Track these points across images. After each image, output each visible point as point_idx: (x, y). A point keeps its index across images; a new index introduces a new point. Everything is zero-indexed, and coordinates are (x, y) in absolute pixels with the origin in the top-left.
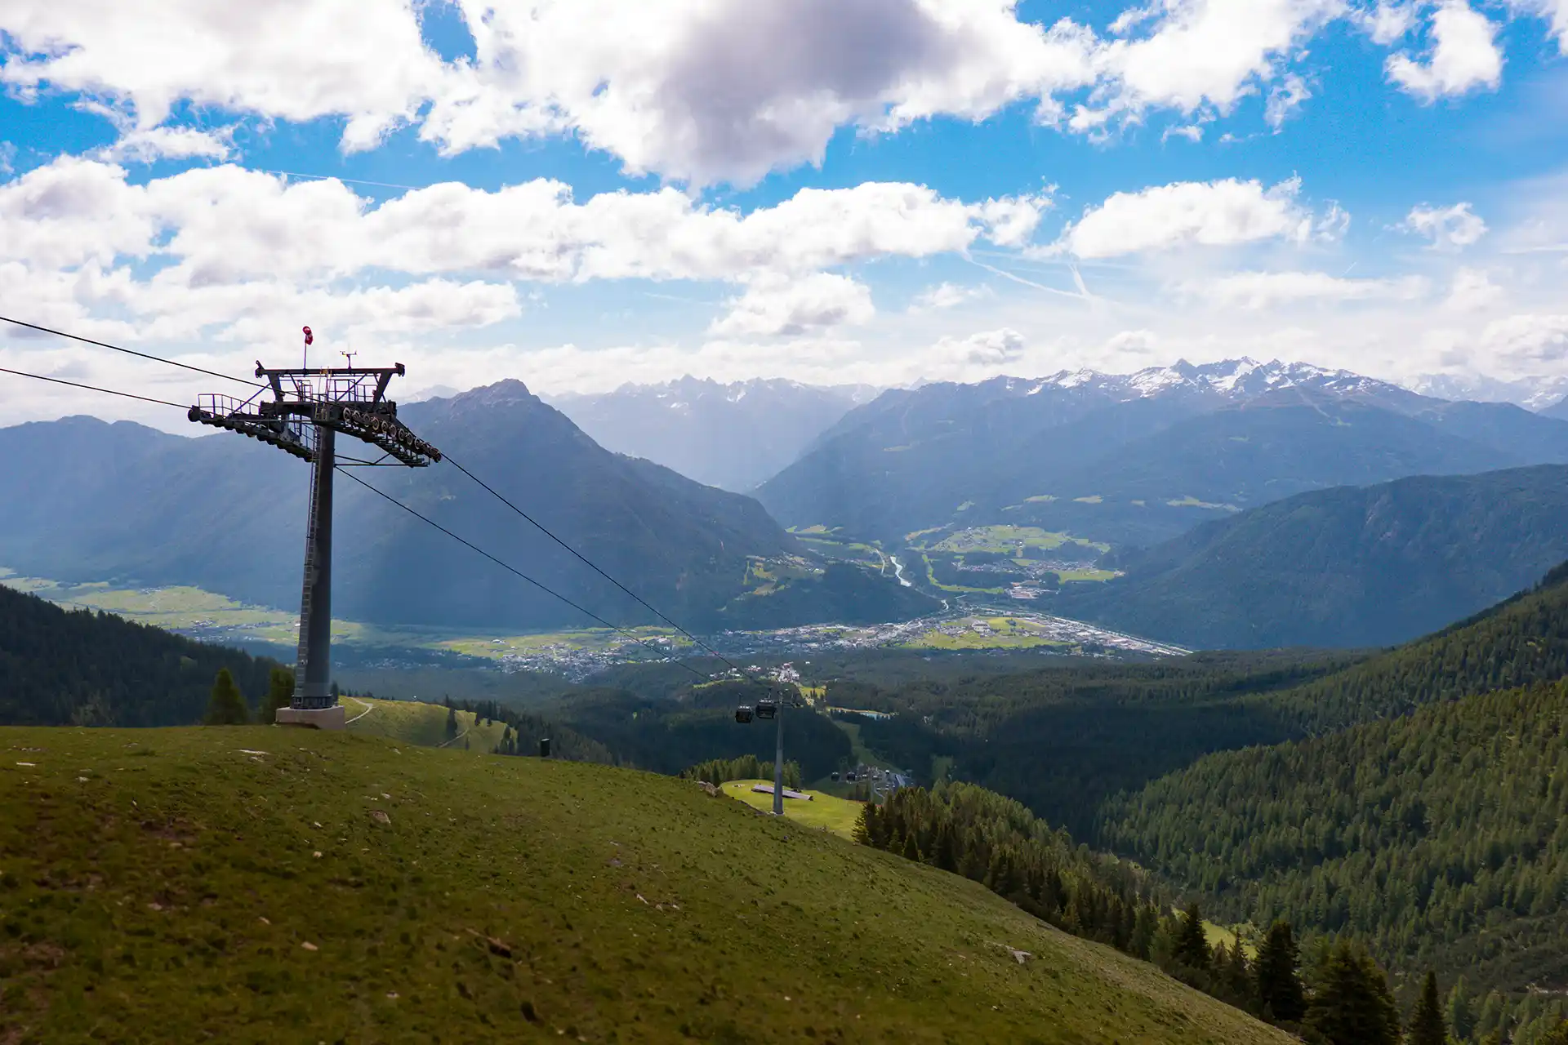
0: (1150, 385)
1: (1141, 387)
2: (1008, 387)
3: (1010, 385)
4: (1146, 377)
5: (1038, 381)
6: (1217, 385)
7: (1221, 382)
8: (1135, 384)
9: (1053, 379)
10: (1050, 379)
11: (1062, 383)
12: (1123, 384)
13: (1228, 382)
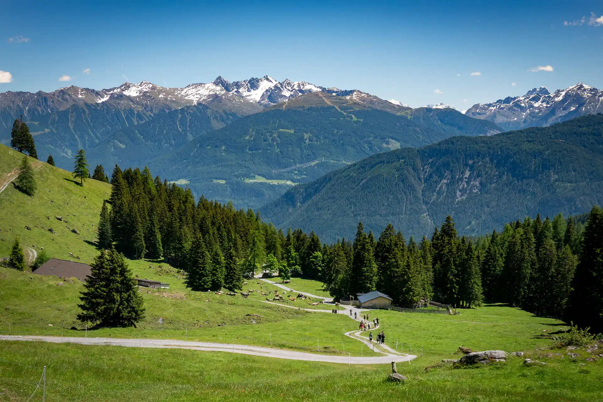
0: (198, 96)
1: (191, 98)
2: (80, 96)
3: (81, 94)
4: (194, 90)
5: (106, 91)
6: (248, 98)
7: (249, 96)
8: (187, 95)
9: (119, 90)
10: (115, 91)
11: (126, 93)
12: (177, 95)
13: (255, 96)
